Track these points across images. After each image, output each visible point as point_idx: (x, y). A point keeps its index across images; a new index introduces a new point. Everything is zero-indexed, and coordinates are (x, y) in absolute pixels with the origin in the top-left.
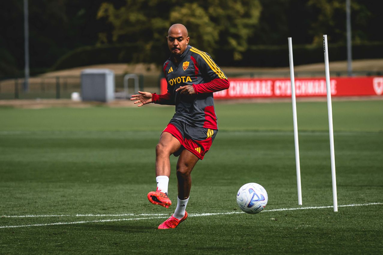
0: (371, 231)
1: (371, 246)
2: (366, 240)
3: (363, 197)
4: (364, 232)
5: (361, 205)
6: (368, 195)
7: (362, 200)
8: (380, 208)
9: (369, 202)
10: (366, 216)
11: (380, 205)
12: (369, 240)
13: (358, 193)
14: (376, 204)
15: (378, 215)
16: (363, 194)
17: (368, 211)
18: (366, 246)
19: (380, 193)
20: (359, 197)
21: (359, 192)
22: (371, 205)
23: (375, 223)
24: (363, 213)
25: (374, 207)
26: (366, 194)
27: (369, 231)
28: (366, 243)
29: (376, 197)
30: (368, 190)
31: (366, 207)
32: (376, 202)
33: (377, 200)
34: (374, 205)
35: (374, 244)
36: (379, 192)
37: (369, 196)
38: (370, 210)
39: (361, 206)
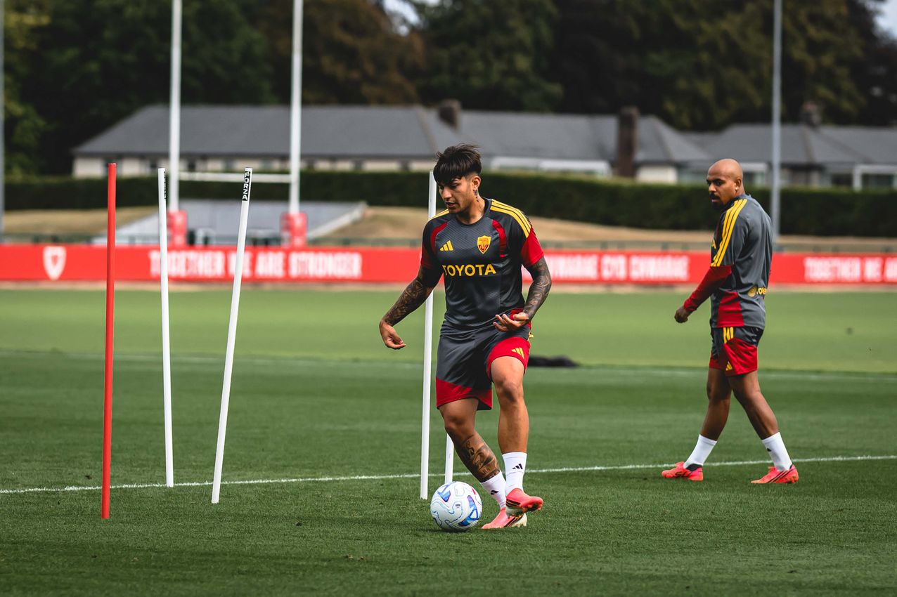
0: (28, 542)
1: (27, 572)
2: (16, 560)
3: (14, 477)
4: (14, 543)
5: (11, 491)
6: (25, 472)
7: (13, 482)
8: (47, 498)
9: (25, 486)
10: (18, 513)
11: (46, 492)
12: (23, 561)
13: (6, 468)
14: (39, 490)
15: (42, 513)
16: (15, 470)
17: (23, 504)
18: (16, 572)
19: (48, 469)
20: (8, 477)
21: (8, 467)
22: (30, 492)
23: (36, 528)
24: (13, 508)
25: (36, 496)
26: (21, 470)
27: (23, 543)
28: (16, 564)
29: (40, 477)
30: (25, 464)
31: (21, 496)
32: (40, 487)
33: (41, 483)
34: (34, 493)
35: (32, 568)
36: (45, 468)
37: (27, 475)
38: (26, 502)
39: (9, 494)
